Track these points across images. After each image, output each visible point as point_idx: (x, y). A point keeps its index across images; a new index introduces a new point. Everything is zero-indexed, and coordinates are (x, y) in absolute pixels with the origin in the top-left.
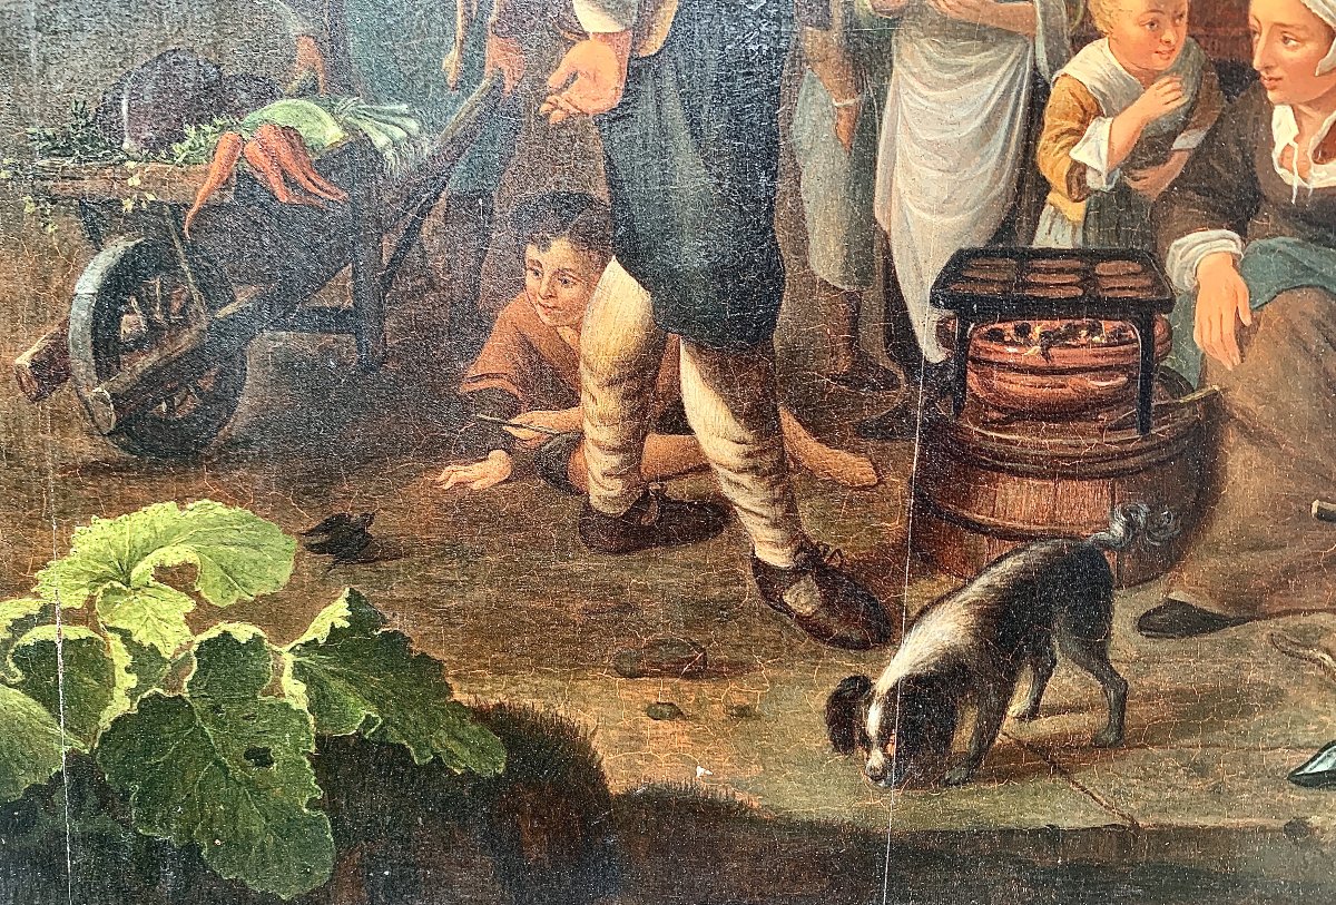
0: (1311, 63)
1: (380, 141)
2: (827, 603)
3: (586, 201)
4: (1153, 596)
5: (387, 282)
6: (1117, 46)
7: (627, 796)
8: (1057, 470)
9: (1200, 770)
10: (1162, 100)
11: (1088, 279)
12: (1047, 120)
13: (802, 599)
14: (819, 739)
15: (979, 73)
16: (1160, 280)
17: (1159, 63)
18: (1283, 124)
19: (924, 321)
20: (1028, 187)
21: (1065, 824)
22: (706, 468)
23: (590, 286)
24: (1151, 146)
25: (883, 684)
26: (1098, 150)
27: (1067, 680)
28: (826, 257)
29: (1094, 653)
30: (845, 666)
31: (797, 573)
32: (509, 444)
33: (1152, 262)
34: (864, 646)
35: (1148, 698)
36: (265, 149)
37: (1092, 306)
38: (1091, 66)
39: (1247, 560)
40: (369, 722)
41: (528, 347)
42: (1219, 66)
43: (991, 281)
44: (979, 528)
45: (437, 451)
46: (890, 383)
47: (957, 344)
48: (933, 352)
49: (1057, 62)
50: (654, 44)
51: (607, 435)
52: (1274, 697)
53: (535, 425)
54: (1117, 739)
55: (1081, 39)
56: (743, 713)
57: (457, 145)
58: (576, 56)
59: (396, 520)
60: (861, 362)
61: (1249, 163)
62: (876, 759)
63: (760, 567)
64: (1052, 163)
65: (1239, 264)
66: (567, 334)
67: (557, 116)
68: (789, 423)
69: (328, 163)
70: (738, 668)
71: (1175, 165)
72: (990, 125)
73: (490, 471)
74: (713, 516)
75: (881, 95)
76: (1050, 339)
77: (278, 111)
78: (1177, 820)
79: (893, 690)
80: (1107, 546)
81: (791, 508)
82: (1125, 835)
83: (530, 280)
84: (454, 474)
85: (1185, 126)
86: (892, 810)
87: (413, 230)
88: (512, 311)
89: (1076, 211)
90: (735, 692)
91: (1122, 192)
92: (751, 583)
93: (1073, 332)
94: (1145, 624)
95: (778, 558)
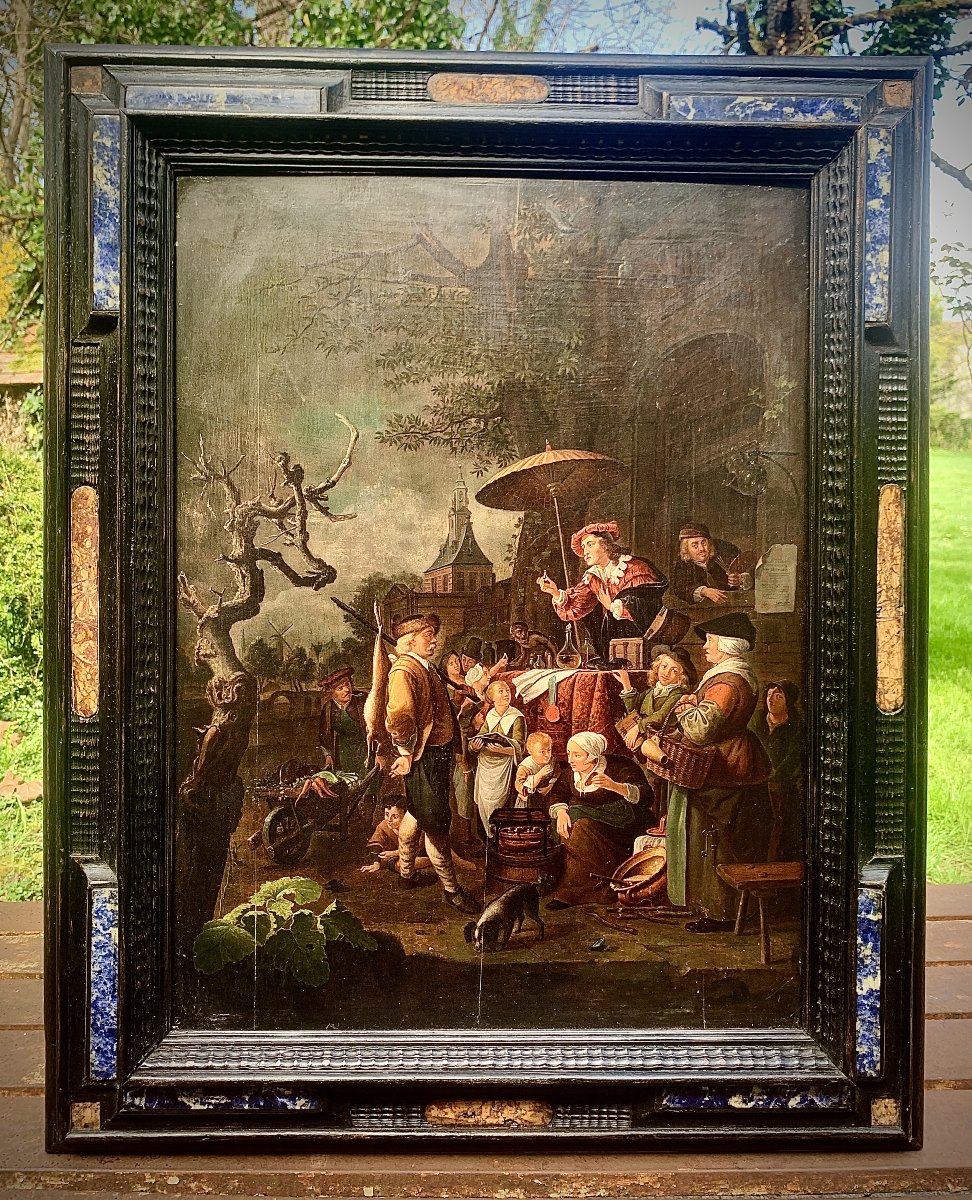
0: (583, 761)
1: (348, 782)
2: (464, 902)
3: (400, 796)
4: (549, 899)
5: (348, 818)
6: (534, 758)
7: (411, 955)
8: (522, 865)
9: (564, 946)
10: (546, 771)
11: (529, 816)
12: (517, 776)
13: (457, 901)
14: (462, 939)
15: (499, 765)
16: (548, 816)
17: (546, 762)
18: (577, 777)
19: (487, 828)
20: (512, 793)
21: (529, 962)
22: (432, 866)
23: (402, 818)
24: (544, 782)
25: (479, 924)
26: (531, 783)
27: (527, 922)
28: (462, 810)
29: (534, 914)
30: (470, 919)
31: (455, 894)
32: (379, 860)
33: (546, 811)
34: (473, 913)
35: (549, 927)
36: (318, 784)
37: (532, 823)
38: (528, 762)
39: (574, 889)
40: (341, 936)
41: (384, 834)
42: (561, 763)
43: (503, 817)
44: (503, 881)
45: (361, 863)
46: (479, 843)
47: (496, 834)
48: (490, 835)
49: (519, 762)
50: (418, 758)
51: (405, 857)
52: (583, 927)
53: (386, 855)
54: (542, 938)
55: (526, 755)
56: (442, 932)
57: (367, 784)
58: (399, 760)
59: (349, 881)
60: (471, 837)
61: (569, 786)
62: (477, 944)
63: (446, 892)
64: (519, 787)
65: (568, 812)
66: (395, 831)
67: (393, 776)
68: (453, 853)
69: (334, 787)
70: (440, 920)
71: (550, 787)
72: (502, 779)
73: (374, 867)
74: (434, 879)
75: (475, 770)
76: (519, 831)
77: (321, 774)
78: (559, 960)
79: (482, 925)
80: (537, 885)
81: (454, 877)
82: (545, 965)
83: (386, 817)
84: (364, 868)
85: (552, 777)
86: (481, 959)
87: (356, 805)
88: (381, 825)
89: (525, 799)
90: (440, 927)
91: (537, 793)
92: (444, 896)
93: (525, 830)
94: (548, 906)
95: (451, 890)
